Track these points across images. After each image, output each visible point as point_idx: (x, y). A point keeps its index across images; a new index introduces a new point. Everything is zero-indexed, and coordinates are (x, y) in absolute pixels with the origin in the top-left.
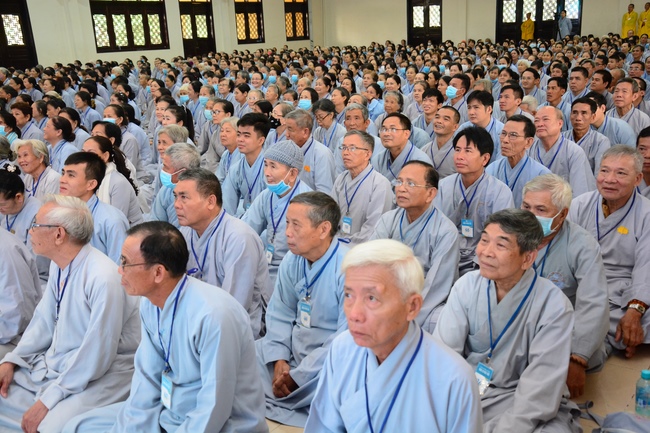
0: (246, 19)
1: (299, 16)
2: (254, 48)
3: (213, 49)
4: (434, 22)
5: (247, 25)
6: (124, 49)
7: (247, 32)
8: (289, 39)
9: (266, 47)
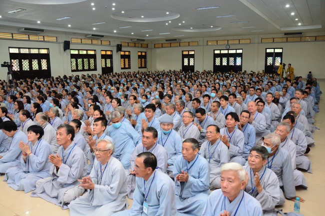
0: (124, 60)
1: (143, 60)
2: (127, 71)
3: (112, 71)
4: (192, 63)
5: (124, 63)
6: (81, 71)
7: (125, 65)
8: (139, 68)
9: (132, 71)
